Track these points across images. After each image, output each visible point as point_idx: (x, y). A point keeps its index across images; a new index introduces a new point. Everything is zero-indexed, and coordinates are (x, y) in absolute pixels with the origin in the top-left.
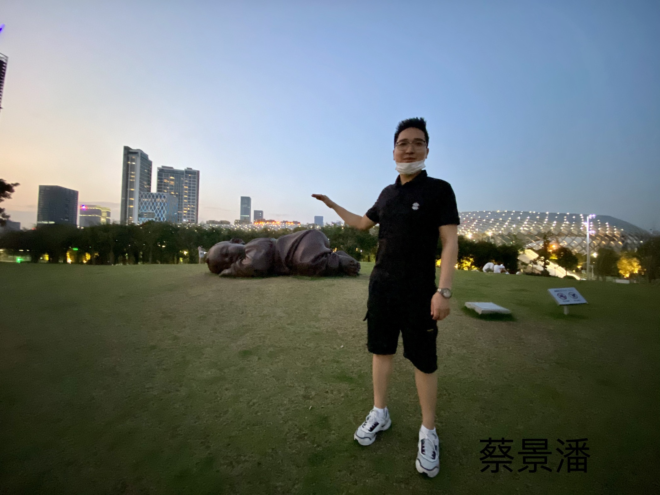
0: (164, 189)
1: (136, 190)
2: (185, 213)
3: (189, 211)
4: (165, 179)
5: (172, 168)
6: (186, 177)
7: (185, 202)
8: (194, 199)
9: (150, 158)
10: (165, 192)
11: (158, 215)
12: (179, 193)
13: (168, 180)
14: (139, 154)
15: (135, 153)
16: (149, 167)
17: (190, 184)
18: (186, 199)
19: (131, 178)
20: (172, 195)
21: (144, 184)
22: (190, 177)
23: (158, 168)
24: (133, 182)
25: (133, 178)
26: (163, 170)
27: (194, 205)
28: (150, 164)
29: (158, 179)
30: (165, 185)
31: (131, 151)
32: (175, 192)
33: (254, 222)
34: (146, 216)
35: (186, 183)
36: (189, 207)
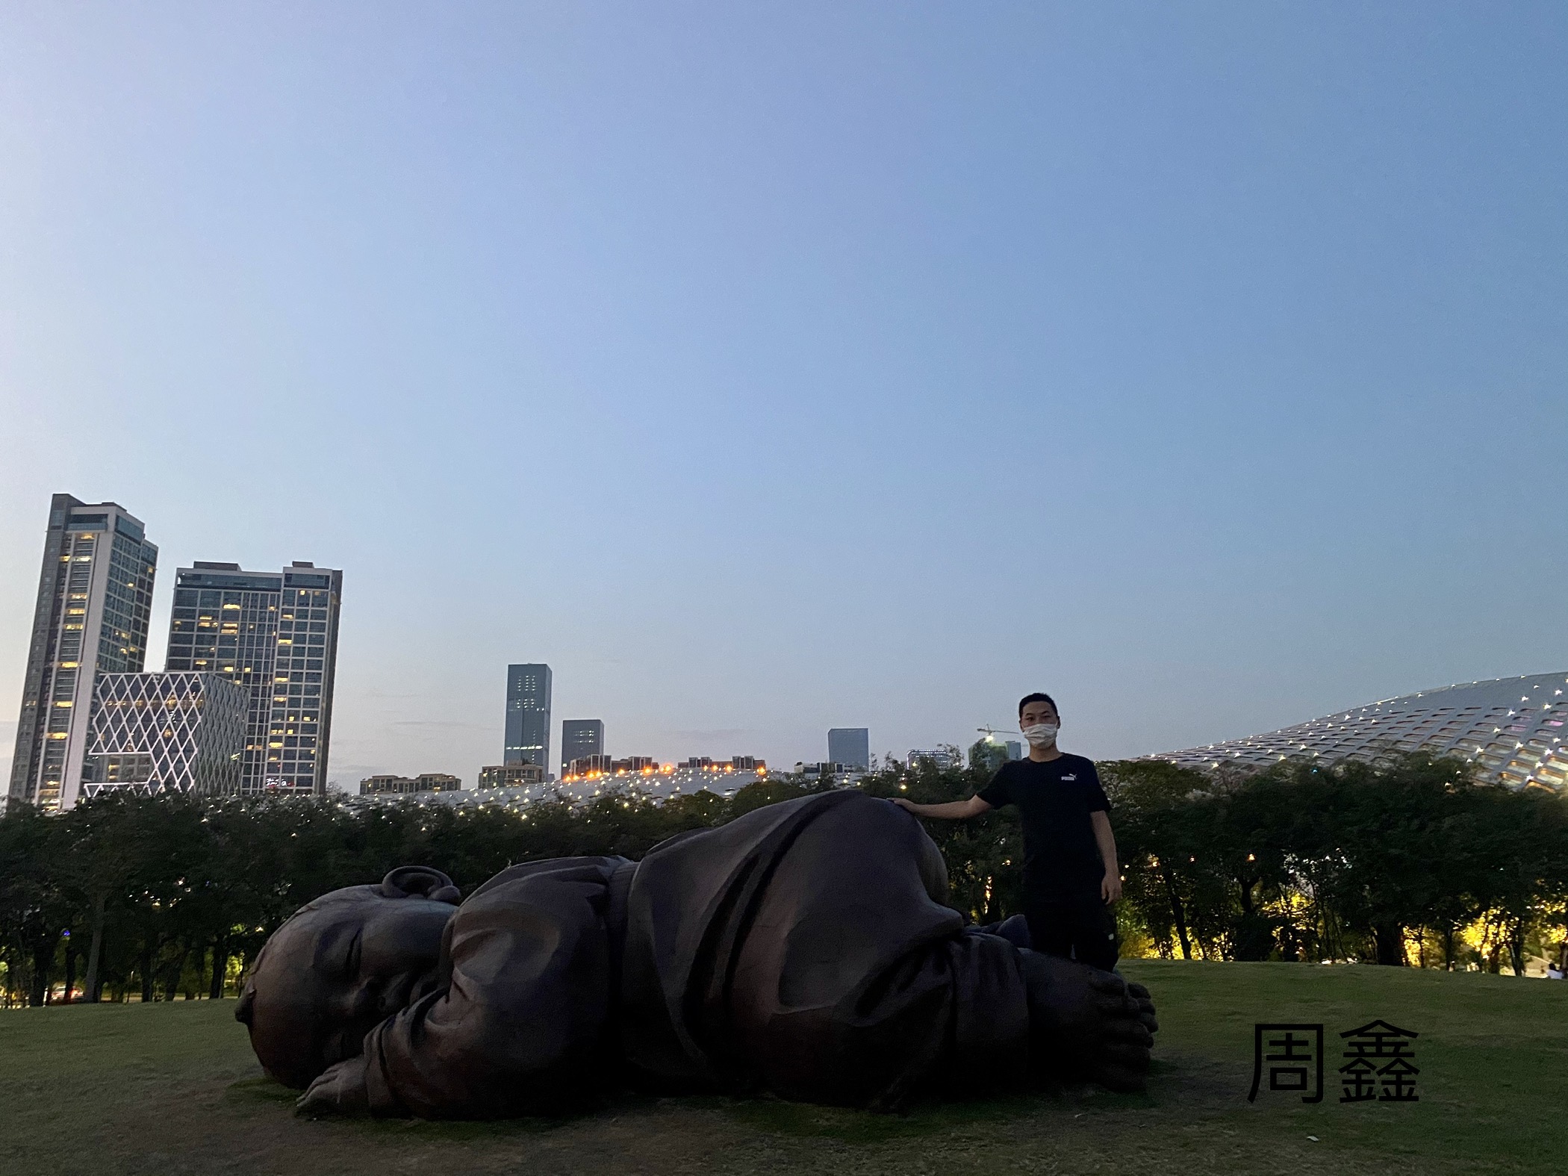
0: (198, 655)
1: (84, 666)
2: (275, 752)
3: (290, 741)
4: (205, 614)
5: (235, 567)
6: (289, 599)
7: (276, 704)
8: (317, 690)
9: (150, 536)
10: (197, 668)
11: (164, 768)
12: (257, 668)
13: (215, 617)
14: (111, 521)
15: (95, 518)
16: (144, 571)
17: (301, 627)
18: (280, 690)
19: (69, 619)
20: (230, 676)
21: (117, 639)
22: (304, 601)
23: (180, 573)
24: (76, 634)
25: (78, 619)
26: (198, 577)
27: (313, 715)
28: (150, 556)
29: (176, 614)
30: (200, 640)
31: (77, 511)
32: (239, 666)
33: (565, 772)
34: (114, 772)
35: (286, 625)
36: (290, 726)
